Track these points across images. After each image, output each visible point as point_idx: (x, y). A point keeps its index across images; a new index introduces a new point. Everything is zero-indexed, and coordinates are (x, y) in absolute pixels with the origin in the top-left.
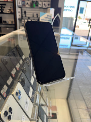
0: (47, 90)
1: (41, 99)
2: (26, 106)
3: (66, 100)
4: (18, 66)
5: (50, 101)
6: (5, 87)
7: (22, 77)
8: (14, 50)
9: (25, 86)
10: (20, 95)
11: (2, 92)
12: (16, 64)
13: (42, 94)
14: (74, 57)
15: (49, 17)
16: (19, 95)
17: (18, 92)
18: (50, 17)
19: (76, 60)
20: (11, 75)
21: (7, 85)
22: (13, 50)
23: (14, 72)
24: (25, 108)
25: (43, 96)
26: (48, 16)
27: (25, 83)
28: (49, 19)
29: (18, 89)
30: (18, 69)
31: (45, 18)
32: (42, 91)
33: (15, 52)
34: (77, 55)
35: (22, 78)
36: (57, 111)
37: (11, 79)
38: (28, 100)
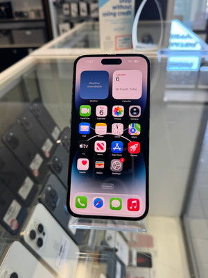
2: (59, 258)
3: (178, 219)
4: (47, 147)
6: (15, 206)
7: (49, 186)
10: (41, 236)
11: (7, 219)
12: (43, 143)
15: (124, 4)
16: (38, 236)
18: (127, 4)
20: (30, 174)
21: (19, 199)
23: (36, 164)
27: (55, 203)
28: (125, 10)
29: (35, 222)
31: (114, 8)
35: (49, 189)
36: (154, 249)
37: (29, 183)
38: (66, 242)
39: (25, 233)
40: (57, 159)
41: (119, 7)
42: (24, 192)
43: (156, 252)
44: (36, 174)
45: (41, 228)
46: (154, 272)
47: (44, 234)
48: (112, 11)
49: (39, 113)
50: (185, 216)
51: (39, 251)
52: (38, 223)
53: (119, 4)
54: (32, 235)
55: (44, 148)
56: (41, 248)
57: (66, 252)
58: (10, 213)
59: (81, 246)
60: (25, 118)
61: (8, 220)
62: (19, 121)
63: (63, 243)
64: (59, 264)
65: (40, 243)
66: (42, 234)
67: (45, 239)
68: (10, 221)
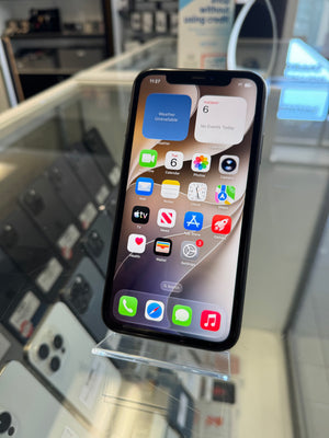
2: (85, 389)
3: (279, 335)
4: (88, 215)
6: (30, 302)
10: (58, 353)
11: (16, 320)
12: (82, 208)
15: (218, 5)
16: (53, 353)
18: (223, 6)
20: (58, 254)
21: (38, 292)
23: (68, 240)
24: (82, 398)
28: (220, 15)
29: (50, 332)
31: (203, 10)
35: (79, 280)
36: (241, 376)
37: (55, 268)
38: (99, 365)
39: (32, 348)
40: (95, 235)
41: (210, 9)
42: (46, 281)
43: (242, 382)
44: (67, 255)
45: (58, 342)
46: (238, 412)
47: (63, 351)
48: (199, 15)
50: (290, 332)
51: (53, 378)
52: (54, 333)
53: (211, 5)
54: (43, 352)
55: (83, 217)
56: (57, 373)
58: (22, 312)
60: (56, 171)
61: (17, 322)
62: (46, 174)
63: (95, 366)
64: (86, 399)
65: (55, 365)
66: (59, 351)
67: (63, 359)
68: (20, 323)
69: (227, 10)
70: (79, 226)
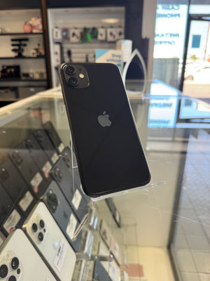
0: (119, 225)
1: (102, 245)
2: (57, 258)
3: (165, 249)
4: (47, 169)
5: (125, 252)
6: (15, 216)
7: (50, 189)
8: (39, 132)
9: (57, 212)
10: (42, 231)
11: (7, 226)
12: (44, 164)
13: (105, 233)
14: (179, 147)
15: (115, 58)
16: (39, 230)
17: (38, 223)
18: (118, 59)
19: (184, 153)
20: (30, 189)
21: (20, 210)
22: (35, 134)
23: (36, 181)
24: (55, 263)
25: (106, 238)
26: (113, 55)
29: (37, 217)
30: (47, 176)
31: (108, 60)
32: (105, 226)
33: (41, 137)
34: (186, 142)
35: (51, 192)
37: (29, 197)
38: (64, 245)
39: (28, 225)
40: (58, 169)
42: (24, 204)
44: (36, 190)
45: (42, 224)
47: (45, 231)
49: (41, 139)
50: (172, 246)
51: (39, 246)
52: (40, 219)
53: (112, 58)
54: (34, 227)
55: (44, 169)
56: (43, 242)
57: (64, 254)
58: (10, 221)
59: (77, 254)
60: (29, 141)
62: (24, 143)
63: (61, 245)
65: (41, 237)
66: (43, 230)
67: (45, 235)
68: (9, 228)
69: (120, 61)
70: (42, 174)
